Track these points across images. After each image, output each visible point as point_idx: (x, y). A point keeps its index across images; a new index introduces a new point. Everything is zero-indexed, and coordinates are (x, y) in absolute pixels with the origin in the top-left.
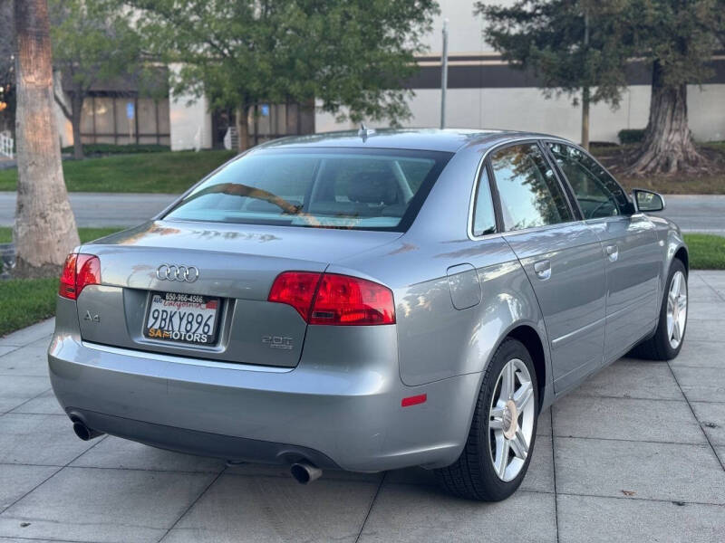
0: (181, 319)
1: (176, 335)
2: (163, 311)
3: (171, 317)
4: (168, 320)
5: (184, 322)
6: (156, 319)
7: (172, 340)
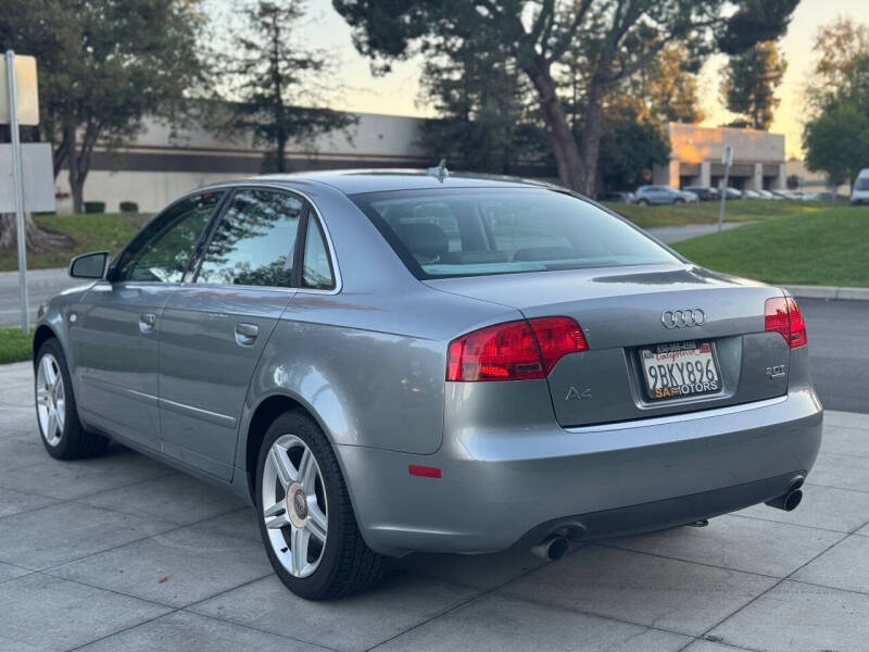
0: (681, 371)
1: (685, 389)
2: (660, 367)
3: (670, 371)
4: (668, 375)
5: (685, 373)
6: (655, 377)
7: (683, 396)
